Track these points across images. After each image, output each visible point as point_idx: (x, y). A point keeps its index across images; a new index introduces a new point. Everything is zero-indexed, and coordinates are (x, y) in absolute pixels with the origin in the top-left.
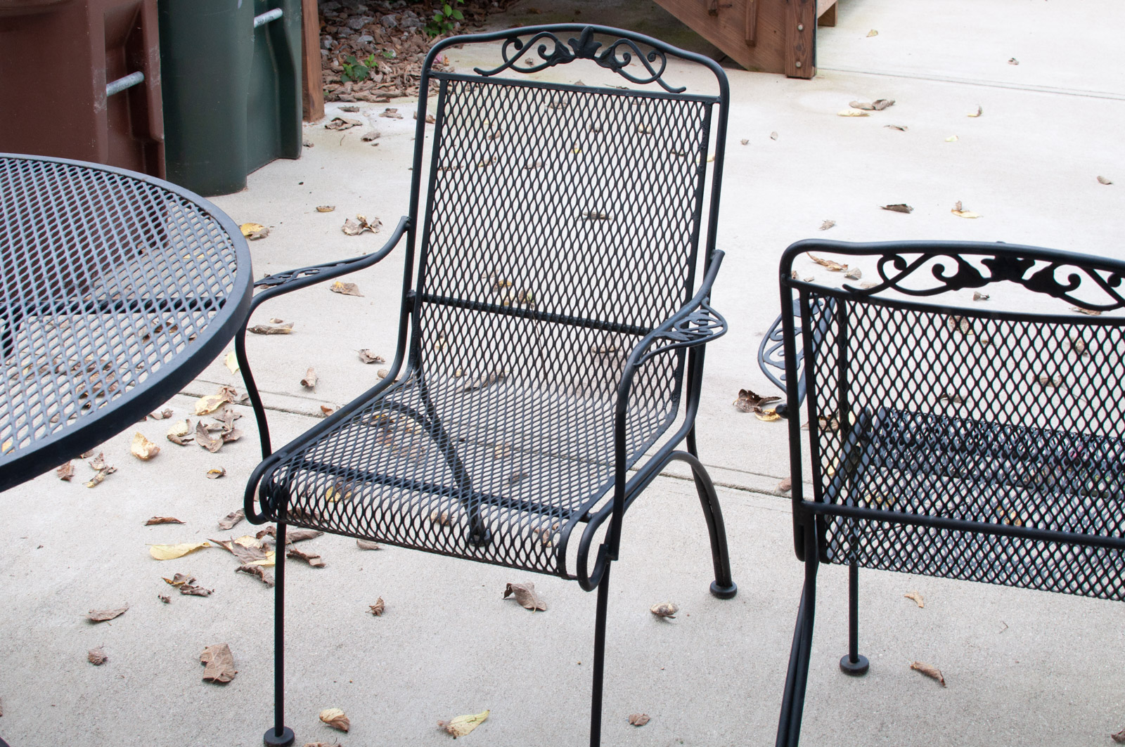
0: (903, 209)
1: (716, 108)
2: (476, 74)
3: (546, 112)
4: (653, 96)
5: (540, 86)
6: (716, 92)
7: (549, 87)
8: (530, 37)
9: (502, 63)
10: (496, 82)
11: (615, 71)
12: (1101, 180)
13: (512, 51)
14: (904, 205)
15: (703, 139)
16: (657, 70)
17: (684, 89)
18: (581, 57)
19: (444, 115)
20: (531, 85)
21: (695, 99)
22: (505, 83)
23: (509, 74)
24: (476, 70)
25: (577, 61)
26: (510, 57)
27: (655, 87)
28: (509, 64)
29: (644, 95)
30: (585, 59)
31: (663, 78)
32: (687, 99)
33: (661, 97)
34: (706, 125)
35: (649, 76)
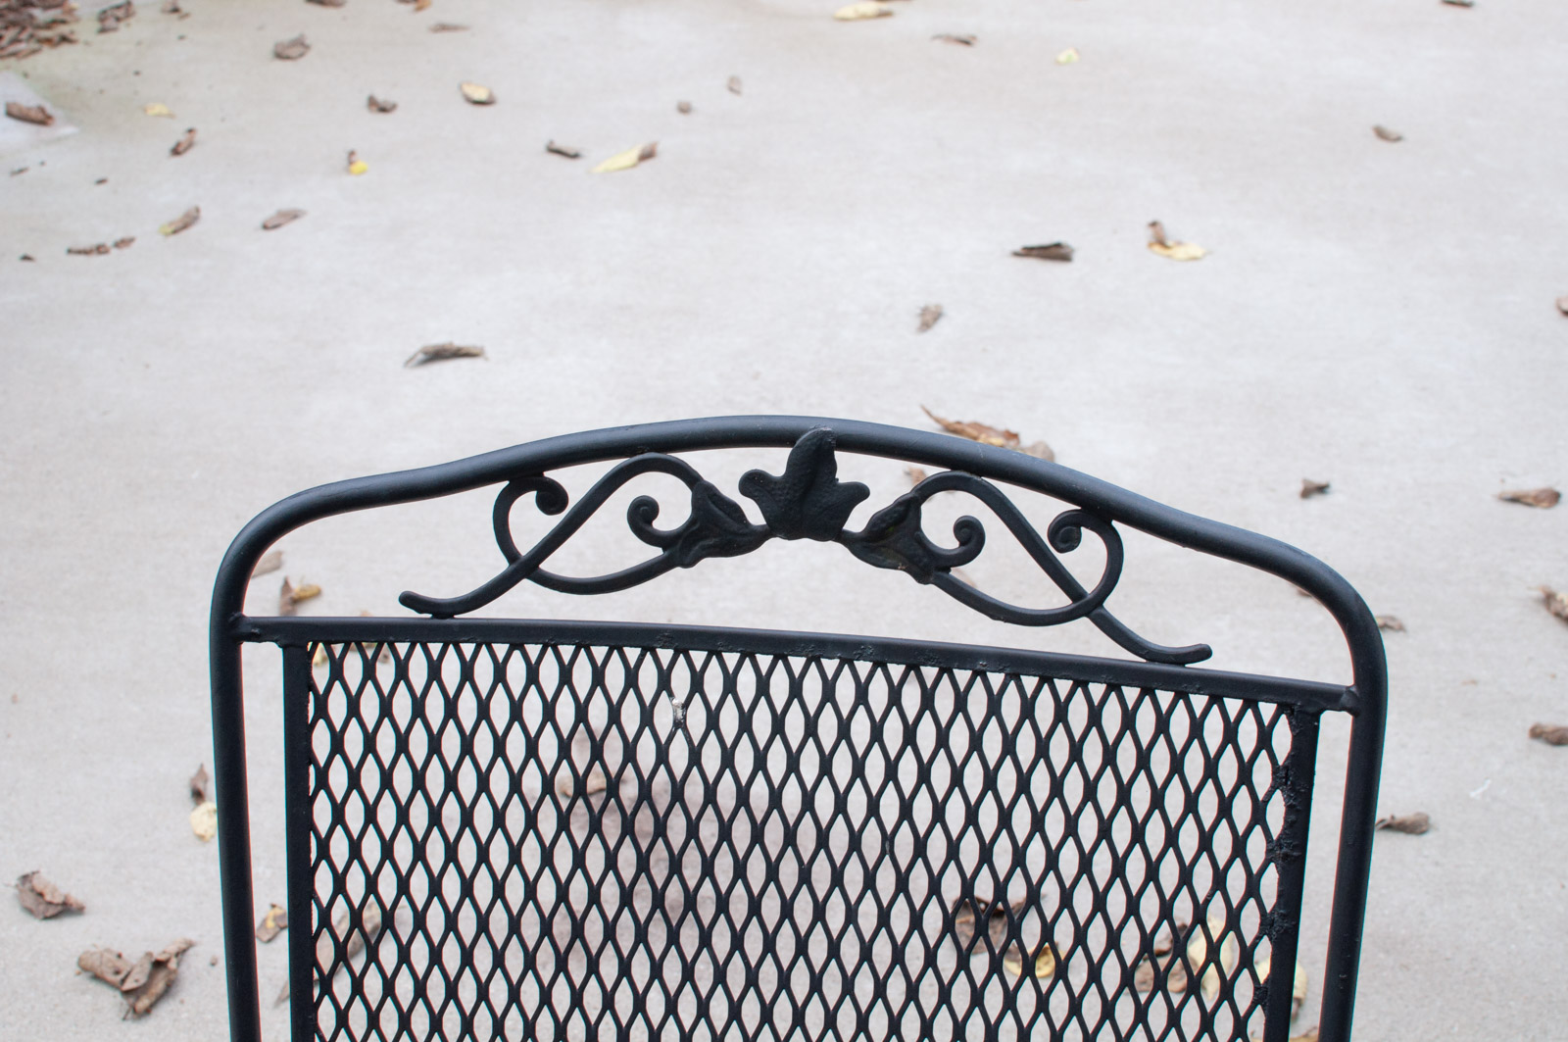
0: (1055, 253)
1: (1336, 730)
2: (410, 614)
3: (680, 724)
4: (1082, 672)
5: (648, 638)
6: (1336, 668)
7: (683, 640)
8: (598, 471)
9: (500, 565)
10: (487, 634)
11: (922, 577)
12: (1381, 134)
13: (530, 522)
14: (1058, 246)
15: (1289, 825)
16: (1089, 579)
17: (1204, 653)
18: (792, 534)
19: (311, 759)
20: (616, 637)
21: (1251, 690)
22: (518, 634)
23: (526, 603)
24: (408, 600)
25: (775, 546)
26: (525, 545)
27: (1082, 640)
28: (525, 568)
29: (1048, 668)
30: (806, 542)
31: (1111, 605)
32: (1219, 687)
33: (1115, 676)
34: (1297, 777)
35: (1060, 600)
